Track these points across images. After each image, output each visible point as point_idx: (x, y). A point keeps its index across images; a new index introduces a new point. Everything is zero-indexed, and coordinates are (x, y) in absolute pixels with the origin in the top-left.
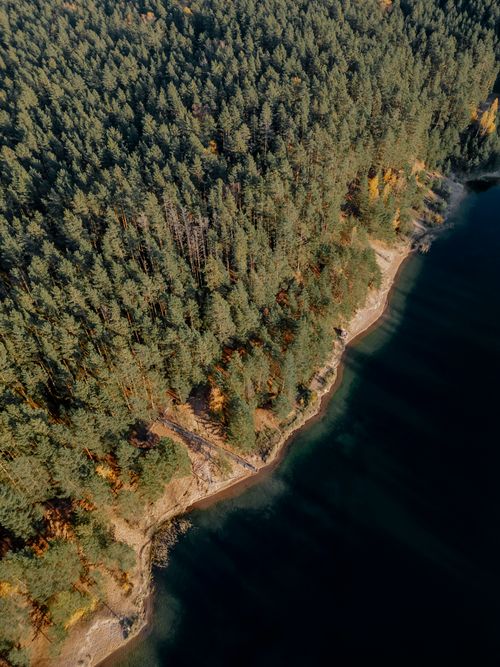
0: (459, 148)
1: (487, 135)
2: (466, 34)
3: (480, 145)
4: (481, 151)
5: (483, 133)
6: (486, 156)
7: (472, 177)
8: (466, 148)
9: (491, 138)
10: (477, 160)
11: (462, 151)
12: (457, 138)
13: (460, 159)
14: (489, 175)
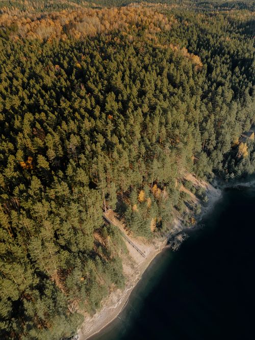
0: (221, 165)
1: (242, 158)
2: (241, 88)
3: (236, 164)
4: (236, 169)
5: (240, 156)
6: (240, 173)
7: (229, 186)
8: (226, 165)
9: (244, 160)
10: (233, 175)
11: (223, 167)
12: (221, 158)
13: (221, 172)
14: (242, 184)
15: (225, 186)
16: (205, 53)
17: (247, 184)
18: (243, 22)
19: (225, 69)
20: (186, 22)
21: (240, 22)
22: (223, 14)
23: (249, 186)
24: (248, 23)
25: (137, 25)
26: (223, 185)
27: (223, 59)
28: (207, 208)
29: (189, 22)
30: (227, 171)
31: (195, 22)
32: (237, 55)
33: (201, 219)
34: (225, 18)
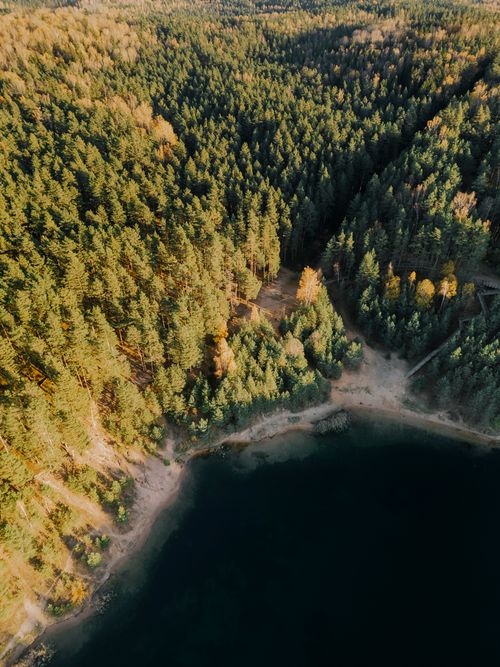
0: (179, 400)
1: (224, 374)
4: (212, 405)
5: (219, 372)
7: (202, 448)
9: (226, 383)
10: (202, 424)
11: (185, 403)
12: (178, 382)
13: (182, 416)
15: (192, 452)
16: (189, 113)
17: (242, 436)
18: (291, 36)
19: (222, 149)
20: (174, 41)
21: (285, 37)
22: (255, 21)
23: (248, 440)
24: (303, 39)
25: (56, 51)
26: (186, 449)
27: (224, 125)
28: (130, 536)
29: (181, 40)
30: (195, 411)
31: (194, 39)
32: (252, 115)
33: (106, 577)
34: (257, 28)
